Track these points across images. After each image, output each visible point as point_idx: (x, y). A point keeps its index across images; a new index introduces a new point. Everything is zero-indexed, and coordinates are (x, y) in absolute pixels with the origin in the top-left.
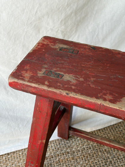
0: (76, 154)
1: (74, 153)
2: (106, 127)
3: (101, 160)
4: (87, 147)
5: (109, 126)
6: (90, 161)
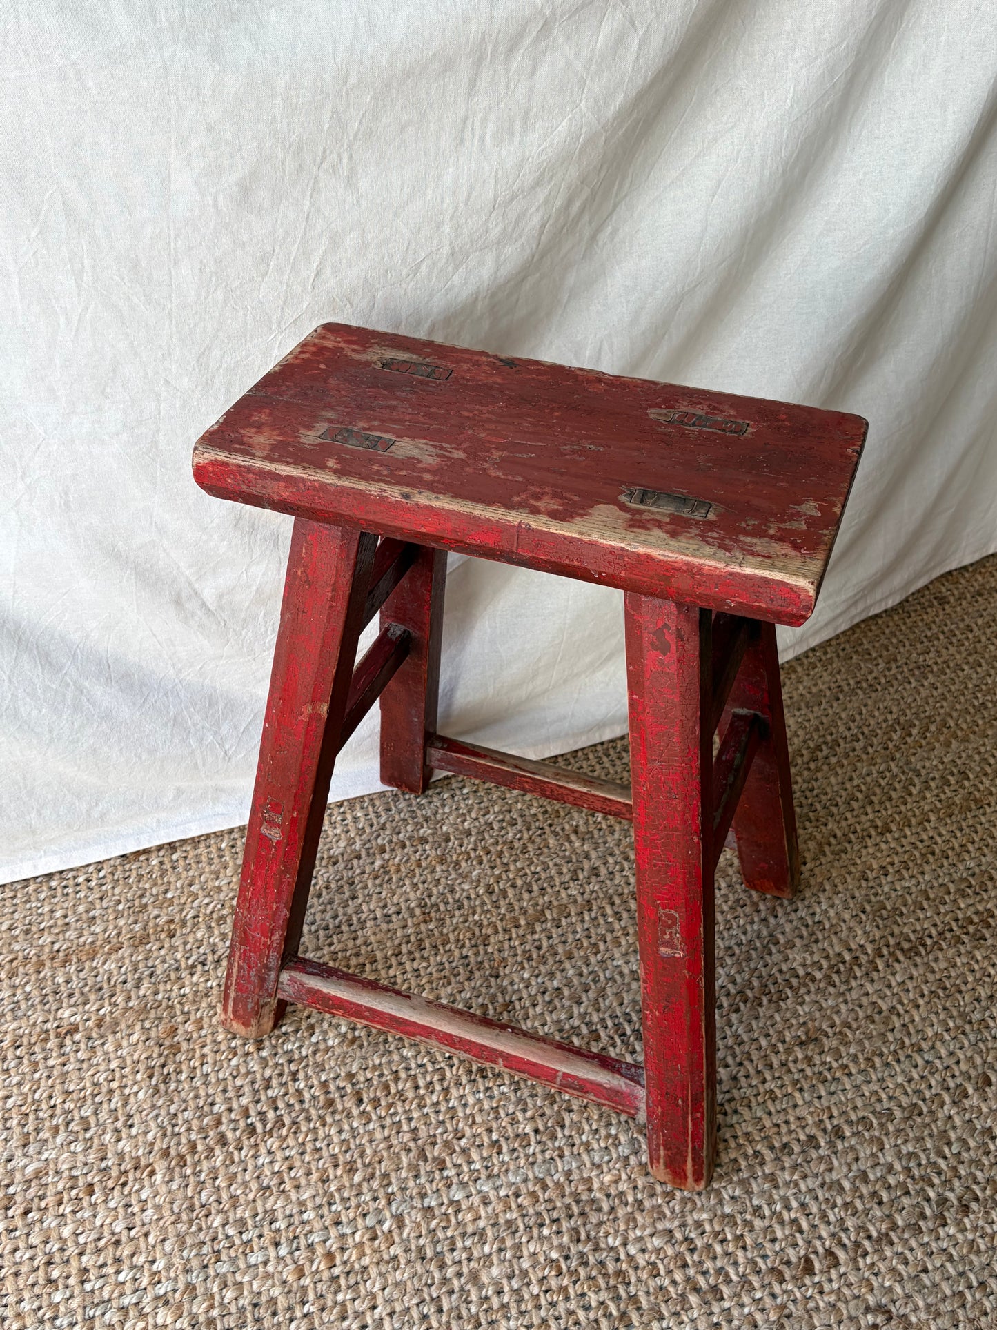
0: (454, 842)
1: (448, 840)
2: (582, 749)
3: (556, 865)
6: (512, 867)
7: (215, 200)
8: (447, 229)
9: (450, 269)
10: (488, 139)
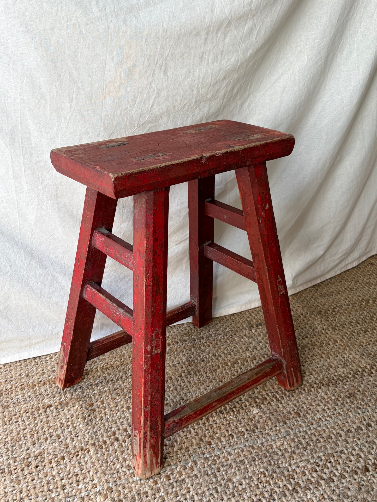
0: (197, 341)
3: (239, 346)
4: (215, 332)
5: (248, 310)
7: (120, 74)
8: (195, 92)
9: (195, 107)
10: (210, 61)
